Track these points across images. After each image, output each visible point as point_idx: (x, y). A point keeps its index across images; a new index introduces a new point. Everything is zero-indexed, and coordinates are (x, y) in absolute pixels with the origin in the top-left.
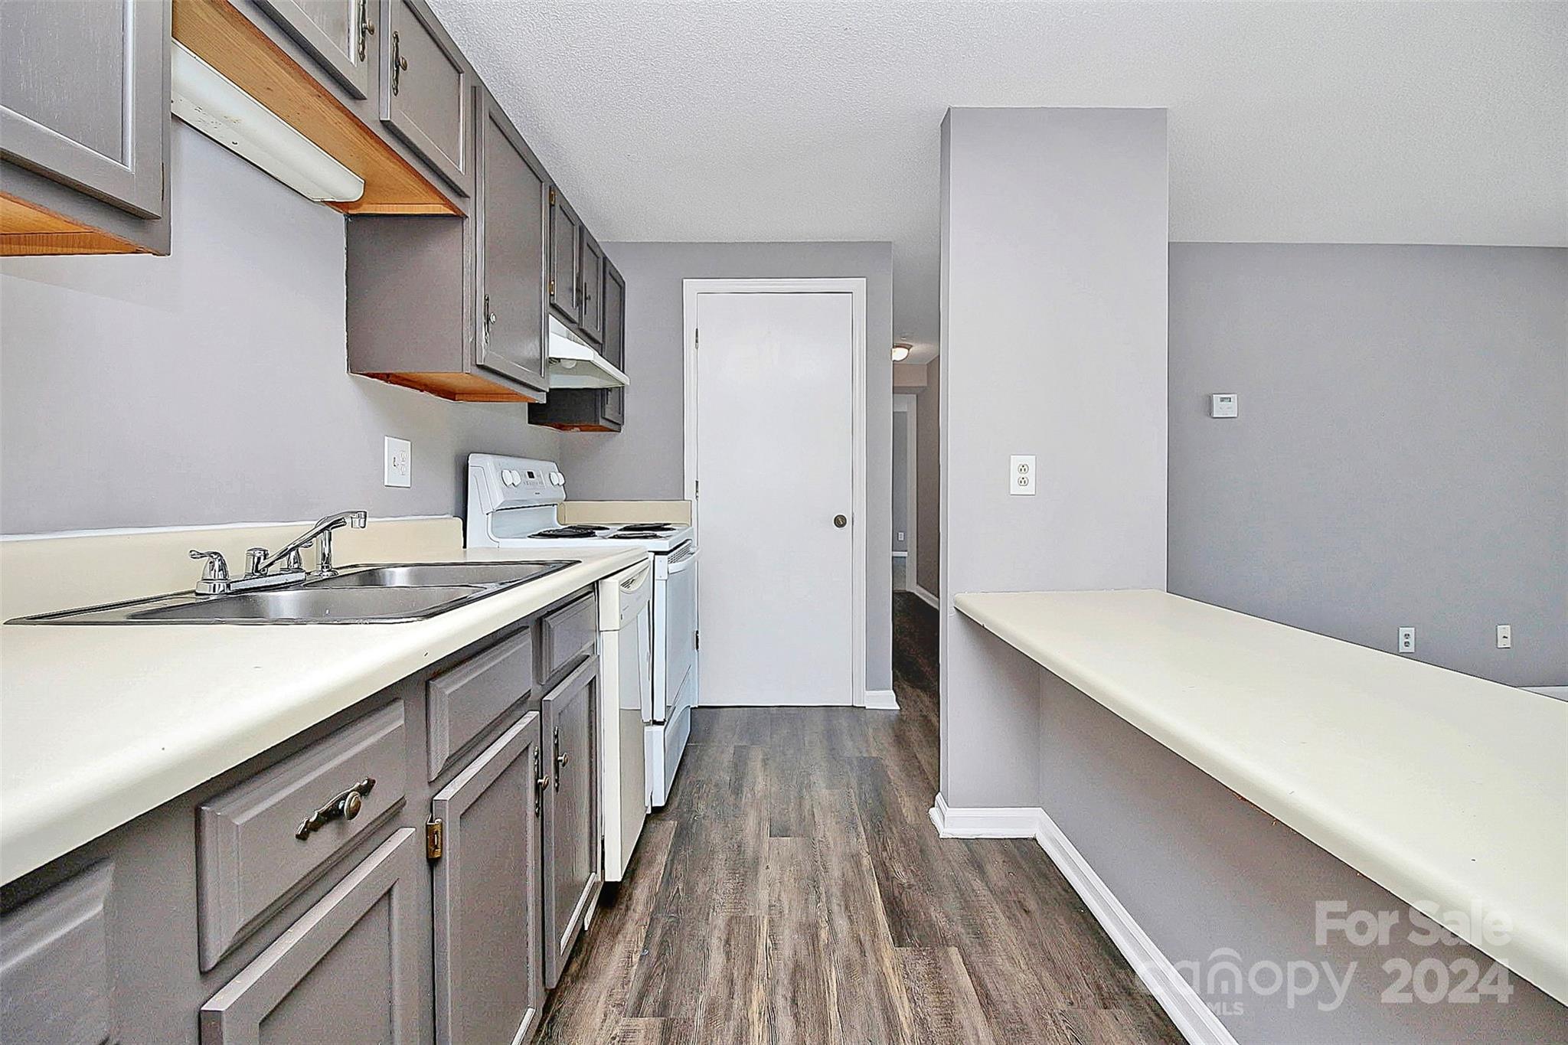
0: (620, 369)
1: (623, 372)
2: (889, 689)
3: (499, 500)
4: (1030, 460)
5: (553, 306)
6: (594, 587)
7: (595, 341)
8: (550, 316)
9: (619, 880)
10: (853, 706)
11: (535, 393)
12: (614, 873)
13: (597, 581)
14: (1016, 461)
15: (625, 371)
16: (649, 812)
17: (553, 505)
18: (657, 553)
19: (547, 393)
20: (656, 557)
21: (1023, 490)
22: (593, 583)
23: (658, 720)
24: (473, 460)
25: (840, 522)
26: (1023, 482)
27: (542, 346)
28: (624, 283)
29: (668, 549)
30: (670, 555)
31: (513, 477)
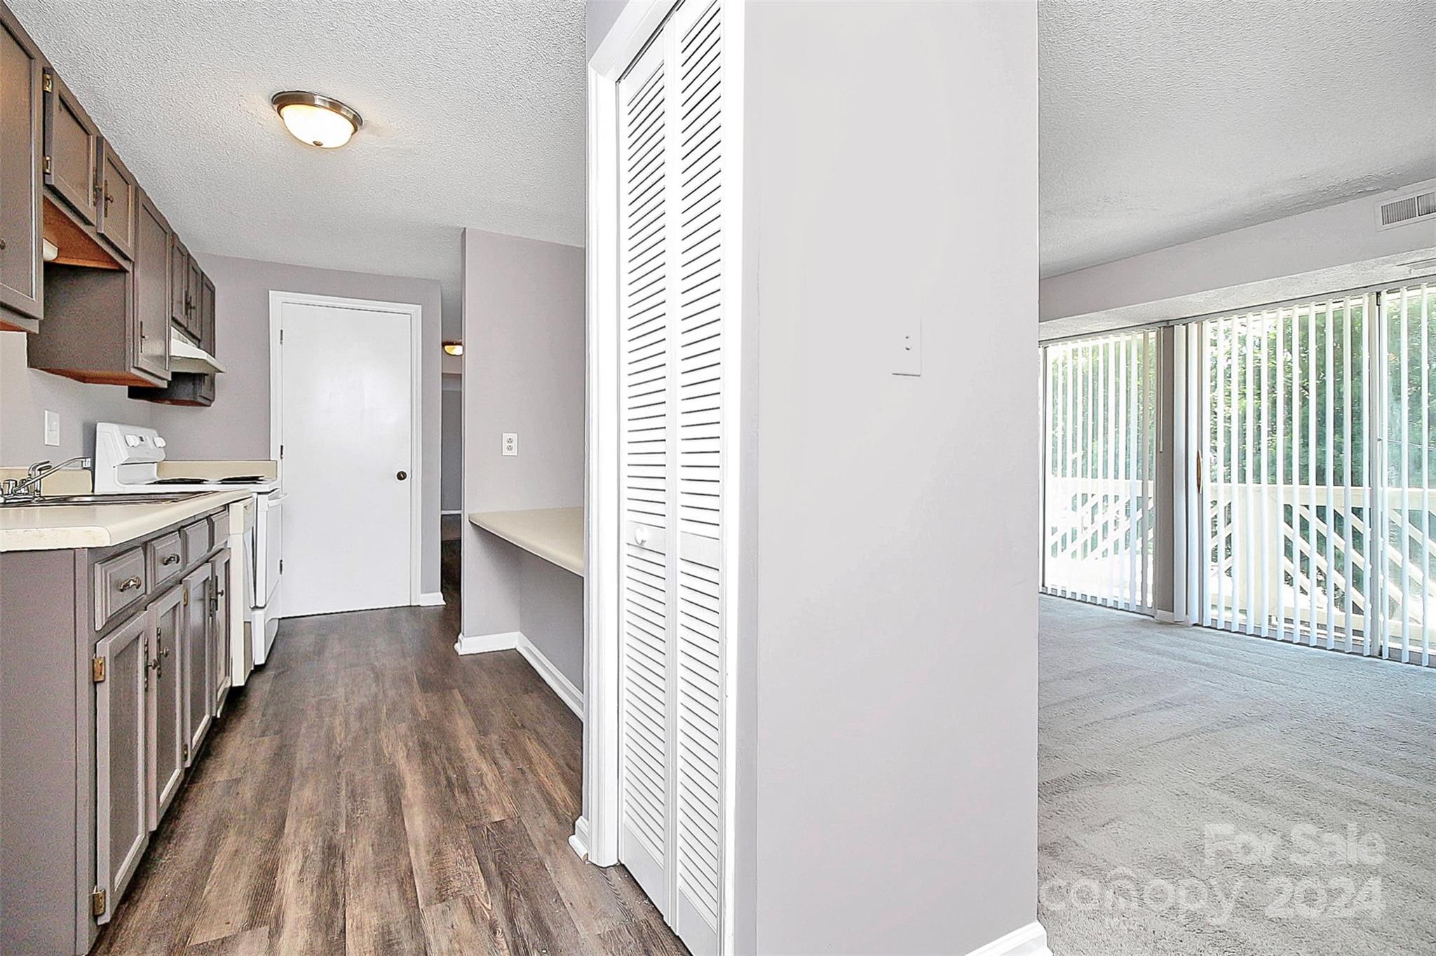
0: (211, 355)
1: (214, 357)
2: (438, 591)
3: (124, 459)
4: (514, 436)
5: (173, 319)
6: (226, 507)
7: (194, 337)
8: (172, 328)
9: (242, 684)
10: (411, 606)
11: (160, 381)
12: (239, 680)
13: (228, 504)
14: (506, 436)
15: (216, 356)
16: (252, 668)
17: (153, 463)
18: (259, 493)
19: (168, 381)
20: (259, 496)
21: (509, 453)
22: (225, 505)
23: (260, 606)
24: (100, 427)
25: (401, 476)
26: (510, 448)
27: (167, 346)
28: (214, 287)
29: (269, 491)
30: (269, 495)
31: (133, 441)
